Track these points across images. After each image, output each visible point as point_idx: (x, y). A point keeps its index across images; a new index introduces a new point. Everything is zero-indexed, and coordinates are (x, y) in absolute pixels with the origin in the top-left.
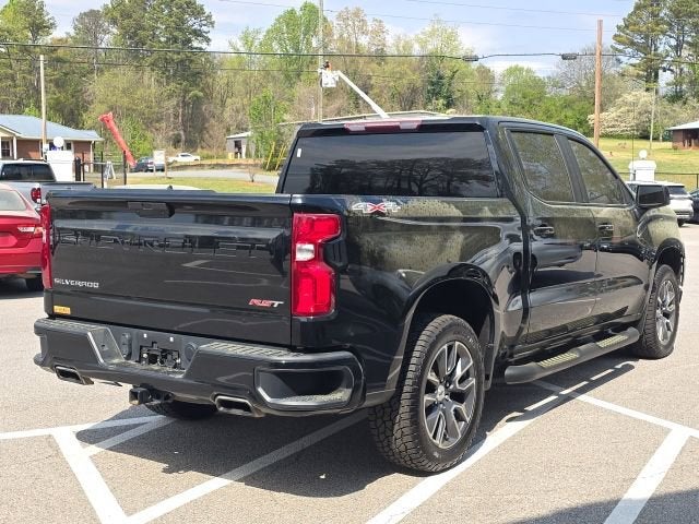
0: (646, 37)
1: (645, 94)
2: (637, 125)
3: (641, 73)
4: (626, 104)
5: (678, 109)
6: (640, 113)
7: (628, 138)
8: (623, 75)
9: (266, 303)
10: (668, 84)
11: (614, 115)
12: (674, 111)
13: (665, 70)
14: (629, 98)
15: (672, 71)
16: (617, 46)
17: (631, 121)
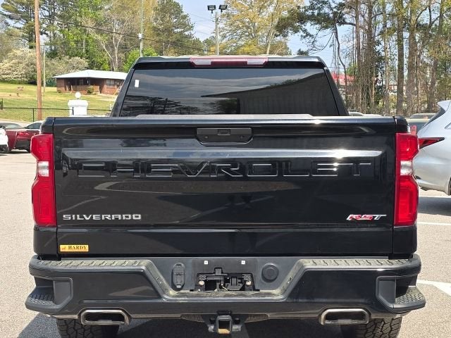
0: (27, 8)
1: (30, 50)
2: (26, 74)
3: (25, 34)
4: (16, 57)
5: (56, 63)
6: (27, 65)
7: (20, 83)
8: (11, 35)
9: (367, 217)
10: (46, 44)
11: (7, 65)
12: (54, 64)
13: (42, 33)
14: (19, 53)
15: (47, 34)
16: (5, 13)
17: (21, 71)
